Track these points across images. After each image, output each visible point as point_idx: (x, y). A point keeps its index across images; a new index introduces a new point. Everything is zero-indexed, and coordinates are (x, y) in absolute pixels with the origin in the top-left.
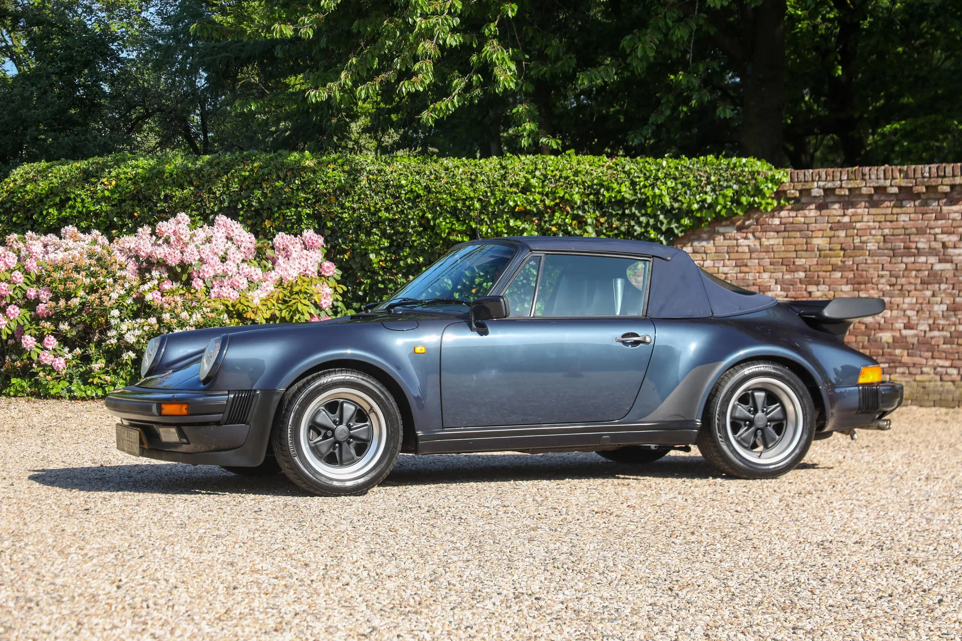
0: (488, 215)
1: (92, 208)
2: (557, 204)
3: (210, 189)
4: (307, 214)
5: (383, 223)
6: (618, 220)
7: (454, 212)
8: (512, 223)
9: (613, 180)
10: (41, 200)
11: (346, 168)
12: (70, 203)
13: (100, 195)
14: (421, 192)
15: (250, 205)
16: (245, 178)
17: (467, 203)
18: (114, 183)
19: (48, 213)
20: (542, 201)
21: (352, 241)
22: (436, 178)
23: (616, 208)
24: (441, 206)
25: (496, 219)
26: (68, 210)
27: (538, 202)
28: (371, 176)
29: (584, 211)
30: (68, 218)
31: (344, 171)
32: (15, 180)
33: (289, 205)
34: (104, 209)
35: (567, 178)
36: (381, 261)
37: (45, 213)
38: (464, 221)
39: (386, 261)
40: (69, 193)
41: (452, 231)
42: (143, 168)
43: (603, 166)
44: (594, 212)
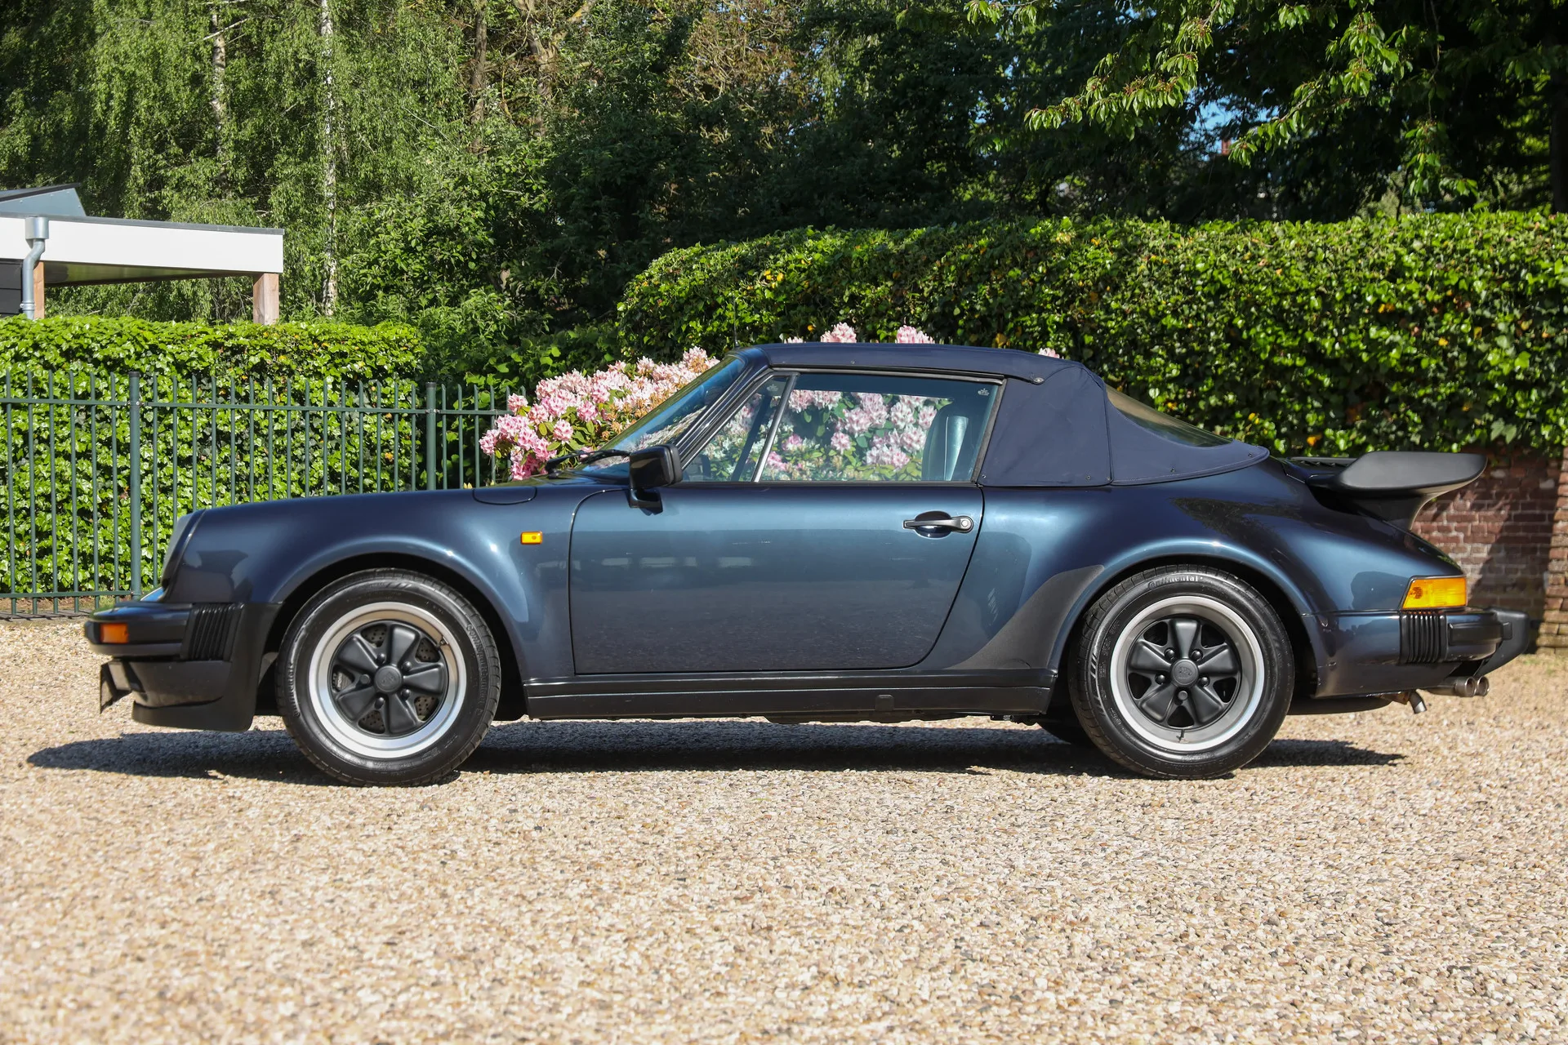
0: (1333, 319)
1: (748, 320)
2: (1447, 299)
3: (916, 285)
4: (1055, 322)
5: (1170, 336)
6: (1552, 325)
7: (1279, 316)
8: (1373, 332)
9: (1543, 254)
10: (679, 307)
11: (1117, 244)
12: (720, 311)
13: (759, 297)
14: (1228, 283)
15: (973, 310)
16: (967, 265)
17: (1299, 299)
18: (780, 277)
19: (689, 329)
20: (1423, 293)
21: (1123, 368)
22: (1252, 258)
23: (1548, 303)
24: (1258, 306)
25: (1346, 326)
26: (716, 323)
27: (1416, 296)
28: (1153, 257)
29: (1493, 310)
30: (716, 336)
31: (1113, 250)
32: (651, 277)
33: (1029, 308)
34: (765, 320)
35: (1465, 252)
36: (1168, 401)
37: (684, 328)
38: (1296, 330)
39: (1177, 401)
40: (718, 295)
41: (1277, 349)
42: (822, 252)
43: (1530, 229)
44: (1511, 311)
